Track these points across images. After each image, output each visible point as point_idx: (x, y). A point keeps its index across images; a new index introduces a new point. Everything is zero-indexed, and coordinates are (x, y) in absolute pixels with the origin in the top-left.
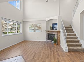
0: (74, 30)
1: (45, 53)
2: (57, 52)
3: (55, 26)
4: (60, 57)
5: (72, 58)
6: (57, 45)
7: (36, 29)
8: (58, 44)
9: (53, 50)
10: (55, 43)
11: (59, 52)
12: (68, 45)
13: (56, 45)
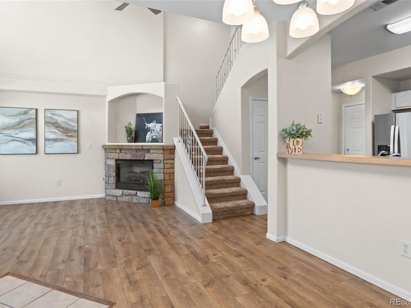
0: (221, 143)
1: (130, 243)
2: (174, 228)
3: (150, 125)
4: (192, 241)
5: (228, 235)
6: (164, 204)
7: (46, 140)
8: (168, 201)
9: (156, 226)
10: (155, 198)
11: (179, 226)
12: (211, 199)
13: (161, 206)
